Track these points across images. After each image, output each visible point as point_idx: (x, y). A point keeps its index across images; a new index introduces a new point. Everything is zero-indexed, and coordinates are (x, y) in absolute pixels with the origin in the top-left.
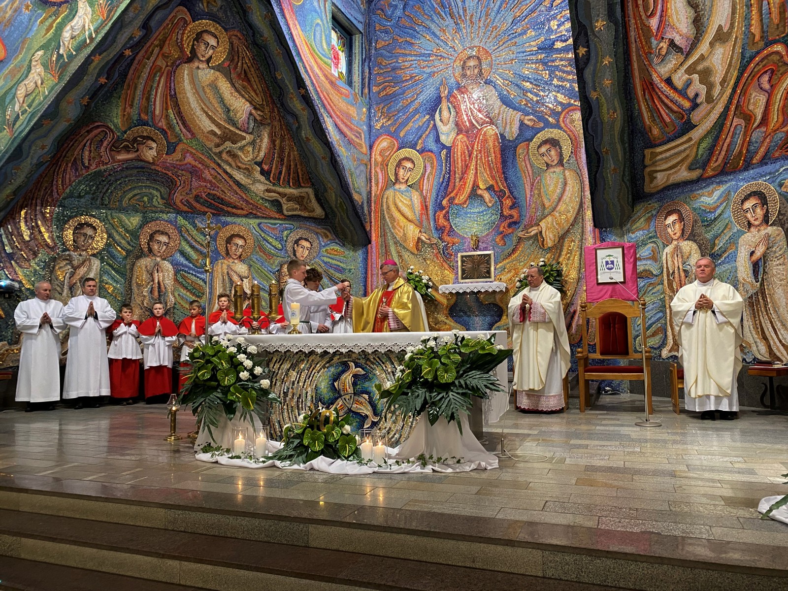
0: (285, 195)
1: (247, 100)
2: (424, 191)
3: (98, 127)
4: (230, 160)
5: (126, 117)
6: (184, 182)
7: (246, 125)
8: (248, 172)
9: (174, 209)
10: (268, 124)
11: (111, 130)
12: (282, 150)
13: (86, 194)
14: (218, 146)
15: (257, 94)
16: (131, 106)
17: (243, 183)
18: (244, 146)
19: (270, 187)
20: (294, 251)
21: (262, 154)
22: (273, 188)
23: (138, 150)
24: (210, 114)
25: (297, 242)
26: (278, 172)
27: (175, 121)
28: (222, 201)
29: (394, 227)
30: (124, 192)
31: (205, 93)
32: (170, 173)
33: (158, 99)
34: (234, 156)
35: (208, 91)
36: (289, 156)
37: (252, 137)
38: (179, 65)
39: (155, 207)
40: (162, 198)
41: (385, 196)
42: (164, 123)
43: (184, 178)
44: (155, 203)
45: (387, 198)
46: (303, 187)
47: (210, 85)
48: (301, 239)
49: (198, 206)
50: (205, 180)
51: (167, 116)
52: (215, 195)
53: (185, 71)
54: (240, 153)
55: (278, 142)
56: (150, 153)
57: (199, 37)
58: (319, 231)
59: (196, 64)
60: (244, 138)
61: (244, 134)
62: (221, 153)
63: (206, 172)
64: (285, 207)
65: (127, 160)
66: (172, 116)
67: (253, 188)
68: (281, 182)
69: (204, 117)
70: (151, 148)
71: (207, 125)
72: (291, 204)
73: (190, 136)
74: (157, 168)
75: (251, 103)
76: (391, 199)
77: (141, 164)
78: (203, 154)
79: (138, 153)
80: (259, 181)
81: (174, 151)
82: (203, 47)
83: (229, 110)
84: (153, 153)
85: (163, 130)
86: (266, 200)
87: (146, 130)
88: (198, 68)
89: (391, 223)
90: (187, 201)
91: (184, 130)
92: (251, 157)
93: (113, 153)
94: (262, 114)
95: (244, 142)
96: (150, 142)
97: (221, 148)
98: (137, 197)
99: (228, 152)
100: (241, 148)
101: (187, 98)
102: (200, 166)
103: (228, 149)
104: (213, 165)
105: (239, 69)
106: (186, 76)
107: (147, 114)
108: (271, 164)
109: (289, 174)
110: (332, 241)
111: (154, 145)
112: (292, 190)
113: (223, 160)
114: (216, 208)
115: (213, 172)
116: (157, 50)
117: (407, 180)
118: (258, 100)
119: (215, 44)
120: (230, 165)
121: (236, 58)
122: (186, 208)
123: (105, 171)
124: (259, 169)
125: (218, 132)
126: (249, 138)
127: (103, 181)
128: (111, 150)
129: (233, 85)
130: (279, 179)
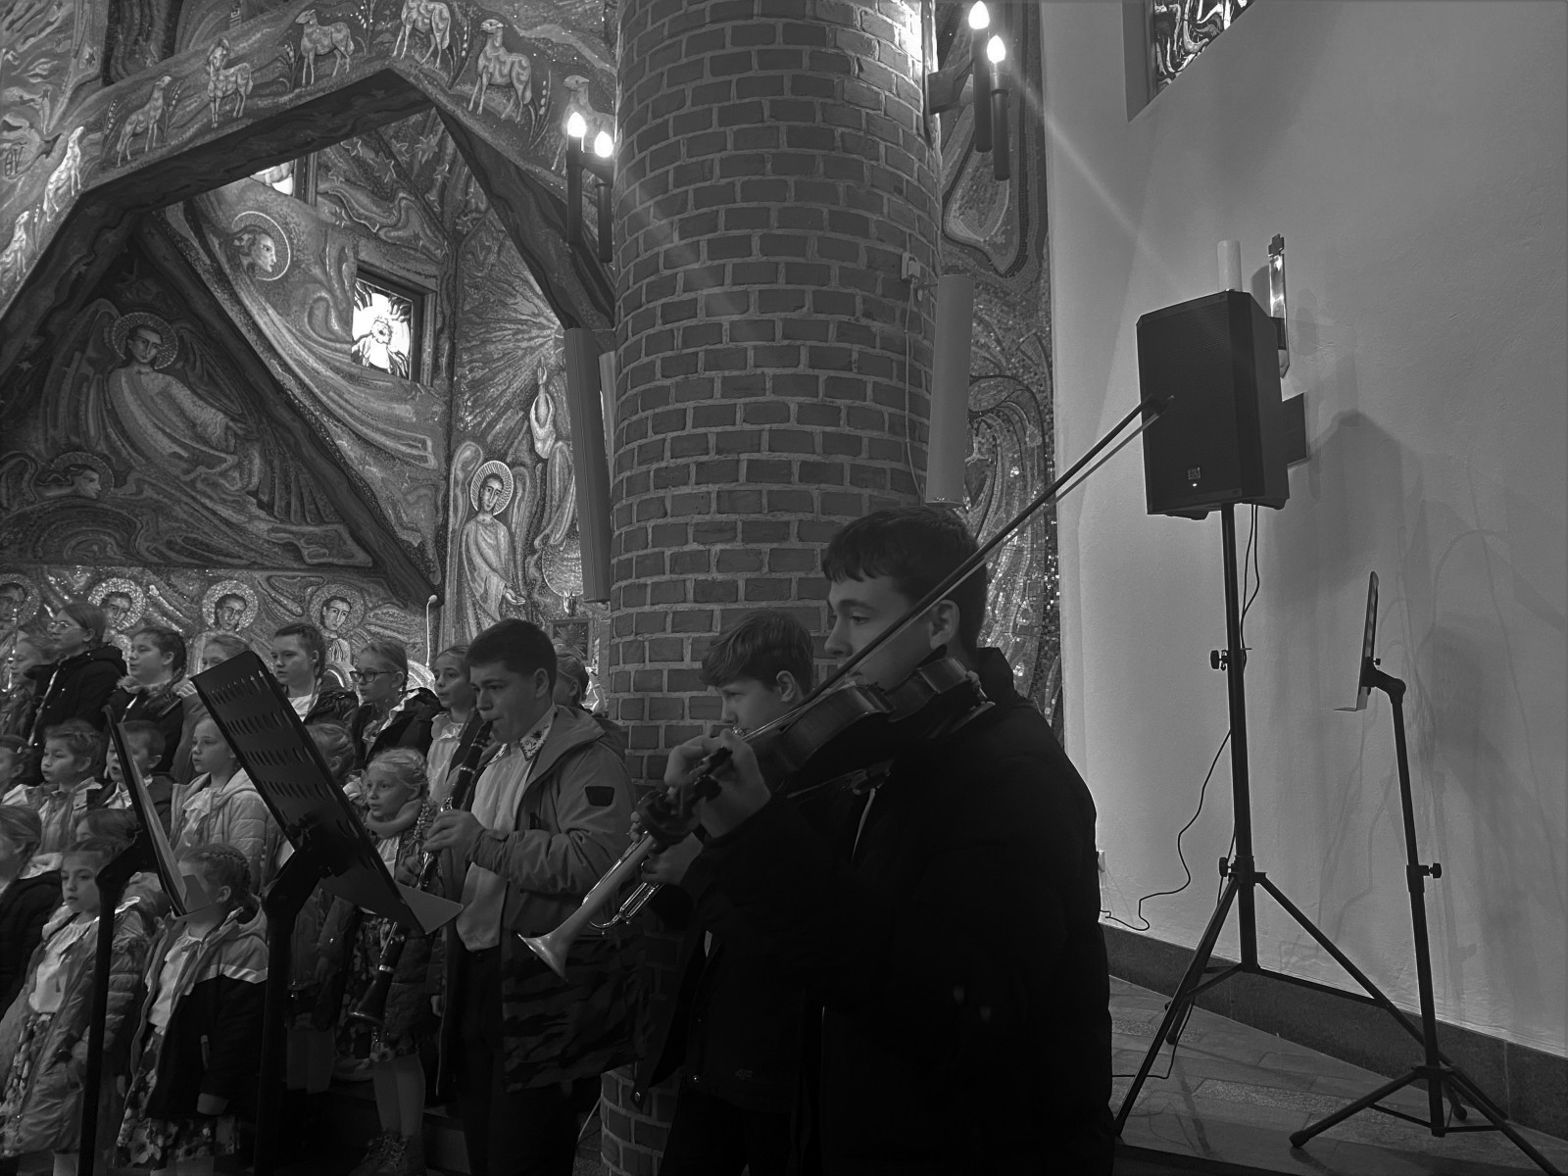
0: (303, 535)
1: (219, 410)
2: (513, 526)
3: (14, 456)
4: (209, 491)
5: (49, 442)
6: (148, 524)
7: (224, 443)
8: (239, 506)
9: (138, 560)
10: (257, 440)
11: (33, 460)
12: (285, 473)
13: (11, 543)
14: (187, 472)
15: (232, 402)
16: (55, 427)
17: (234, 521)
18: (227, 471)
19: (276, 525)
20: (322, 617)
21: (255, 480)
22: (282, 526)
23: (73, 484)
24: (168, 430)
25: (327, 603)
26: (283, 504)
27: (119, 443)
28: (208, 547)
29: (474, 580)
30: (63, 540)
31: (156, 404)
32: (125, 513)
33: (90, 416)
34: (215, 485)
35: (159, 402)
36: (297, 480)
37: (236, 458)
38: (112, 371)
39: (110, 558)
40: (118, 544)
41: (465, 532)
42: (104, 447)
43: (145, 518)
44: (110, 554)
45: (467, 535)
46: (328, 523)
47: (160, 394)
48: (335, 598)
49: (172, 555)
50: (177, 520)
51: (107, 437)
52: (195, 539)
53: (122, 379)
54: (222, 481)
55: (276, 463)
56: (92, 487)
57: (133, 334)
58: (362, 585)
59: (136, 368)
60: (225, 461)
61: (223, 455)
62: (193, 481)
63: (177, 508)
64: (305, 552)
65: (60, 498)
66: (113, 436)
67: (250, 527)
68: (292, 517)
69: (160, 436)
70: (92, 480)
71: (167, 446)
72: (313, 548)
73: (144, 462)
74: (105, 506)
75: (225, 413)
76: (472, 536)
77: (79, 501)
78: (168, 484)
79: (74, 487)
80: (258, 518)
81: (125, 483)
82: (141, 346)
83: (194, 425)
84: (96, 486)
85: (105, 455)
86: (274, 543)
87: (80, 458)
88: (140, 373)
89: (471, 573)
90: (156, 549)
91: (134, 454)
92: (240, 485)
93: (40, 489)
94: (244, 426)
95: (224, 466)
96: (89, 472)
97: (193, 476)
98: (82, 546)
99: (203, 480)
100: (223, 474)
101: (131, 412)
102: (166, 500)
103: (203, 476)
104: (185, 499)
105: (198, 370)
106: (124, 385)
107: (79, 437)
108: (272, 493)
109: (303, 506)
110: (386, 601)
111: (96, 476)
112: (311, 529)
113: (197, 492)
114: (201, 558)
115: (186, 508)
116: (77, 355)
117: (492, 510)
118: (236, 408)
119: (158, 341)
120: (210, 498)
121: (192, 359)
122: (156, 559)
123: (32, 513)
124: (255, 501)
125: (184, 454)
126: (231, 460)
127: (32, 526)
128: (36, 485)
129: (194, 392)
130: (288, 513)
